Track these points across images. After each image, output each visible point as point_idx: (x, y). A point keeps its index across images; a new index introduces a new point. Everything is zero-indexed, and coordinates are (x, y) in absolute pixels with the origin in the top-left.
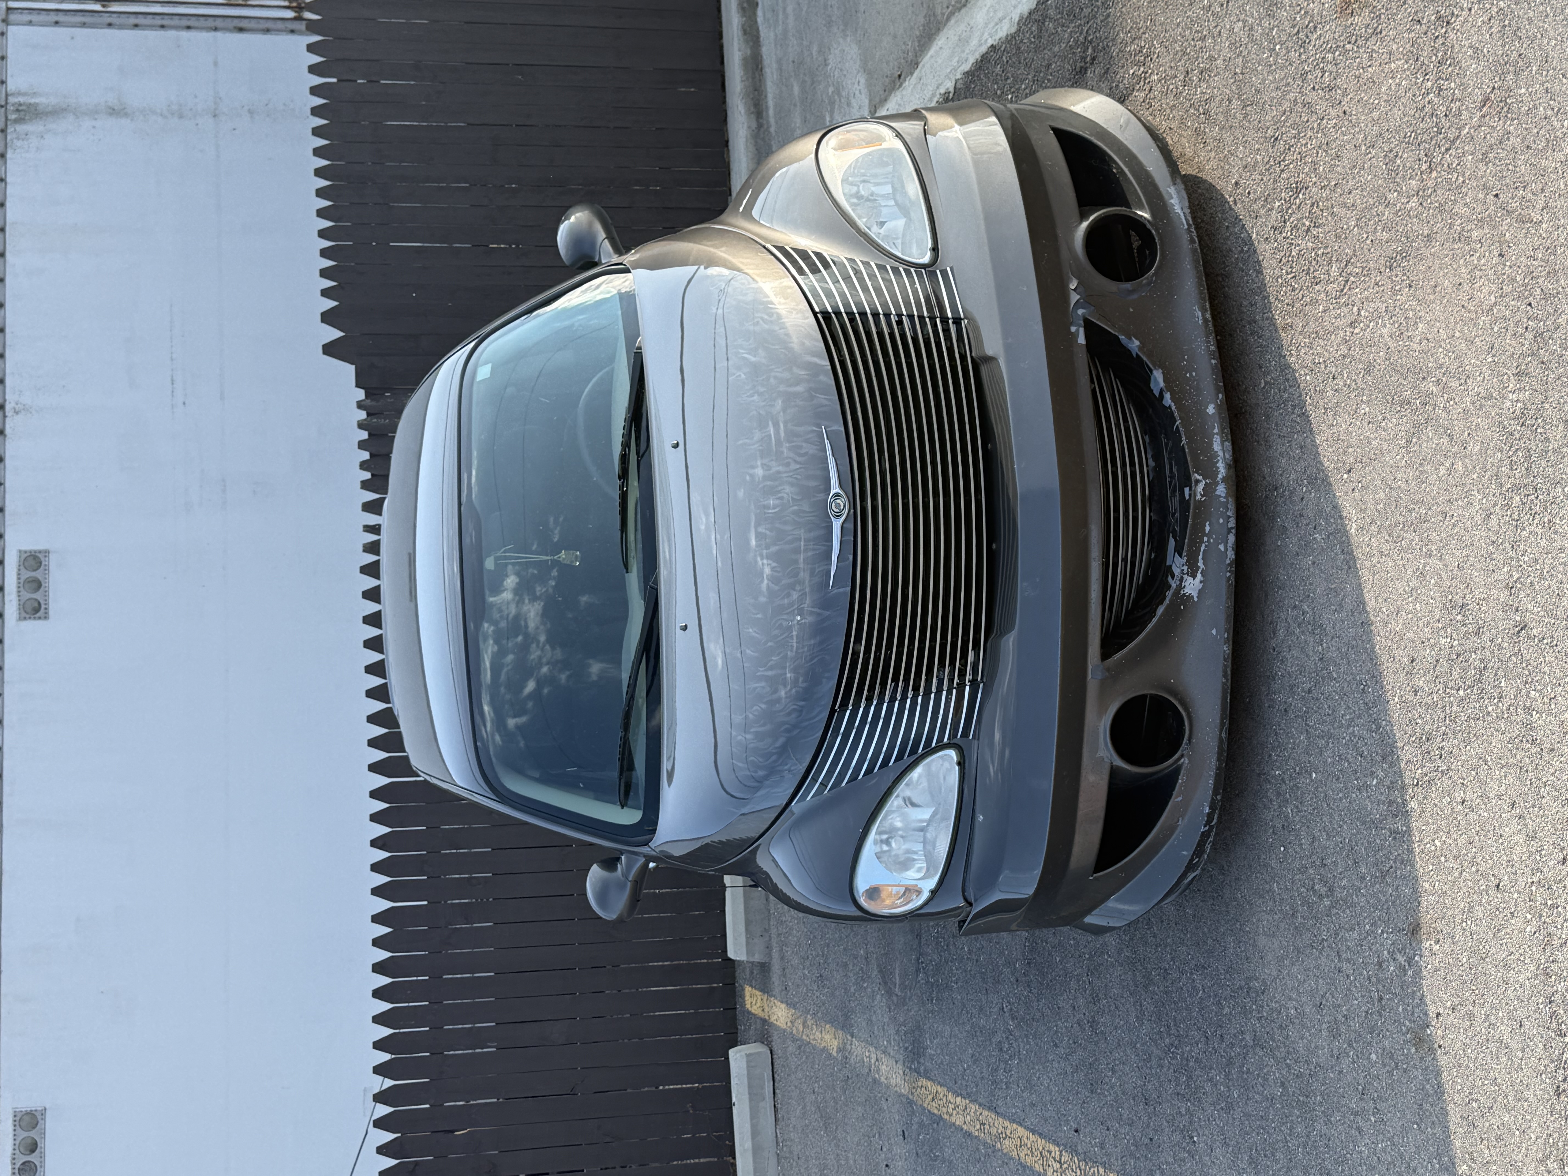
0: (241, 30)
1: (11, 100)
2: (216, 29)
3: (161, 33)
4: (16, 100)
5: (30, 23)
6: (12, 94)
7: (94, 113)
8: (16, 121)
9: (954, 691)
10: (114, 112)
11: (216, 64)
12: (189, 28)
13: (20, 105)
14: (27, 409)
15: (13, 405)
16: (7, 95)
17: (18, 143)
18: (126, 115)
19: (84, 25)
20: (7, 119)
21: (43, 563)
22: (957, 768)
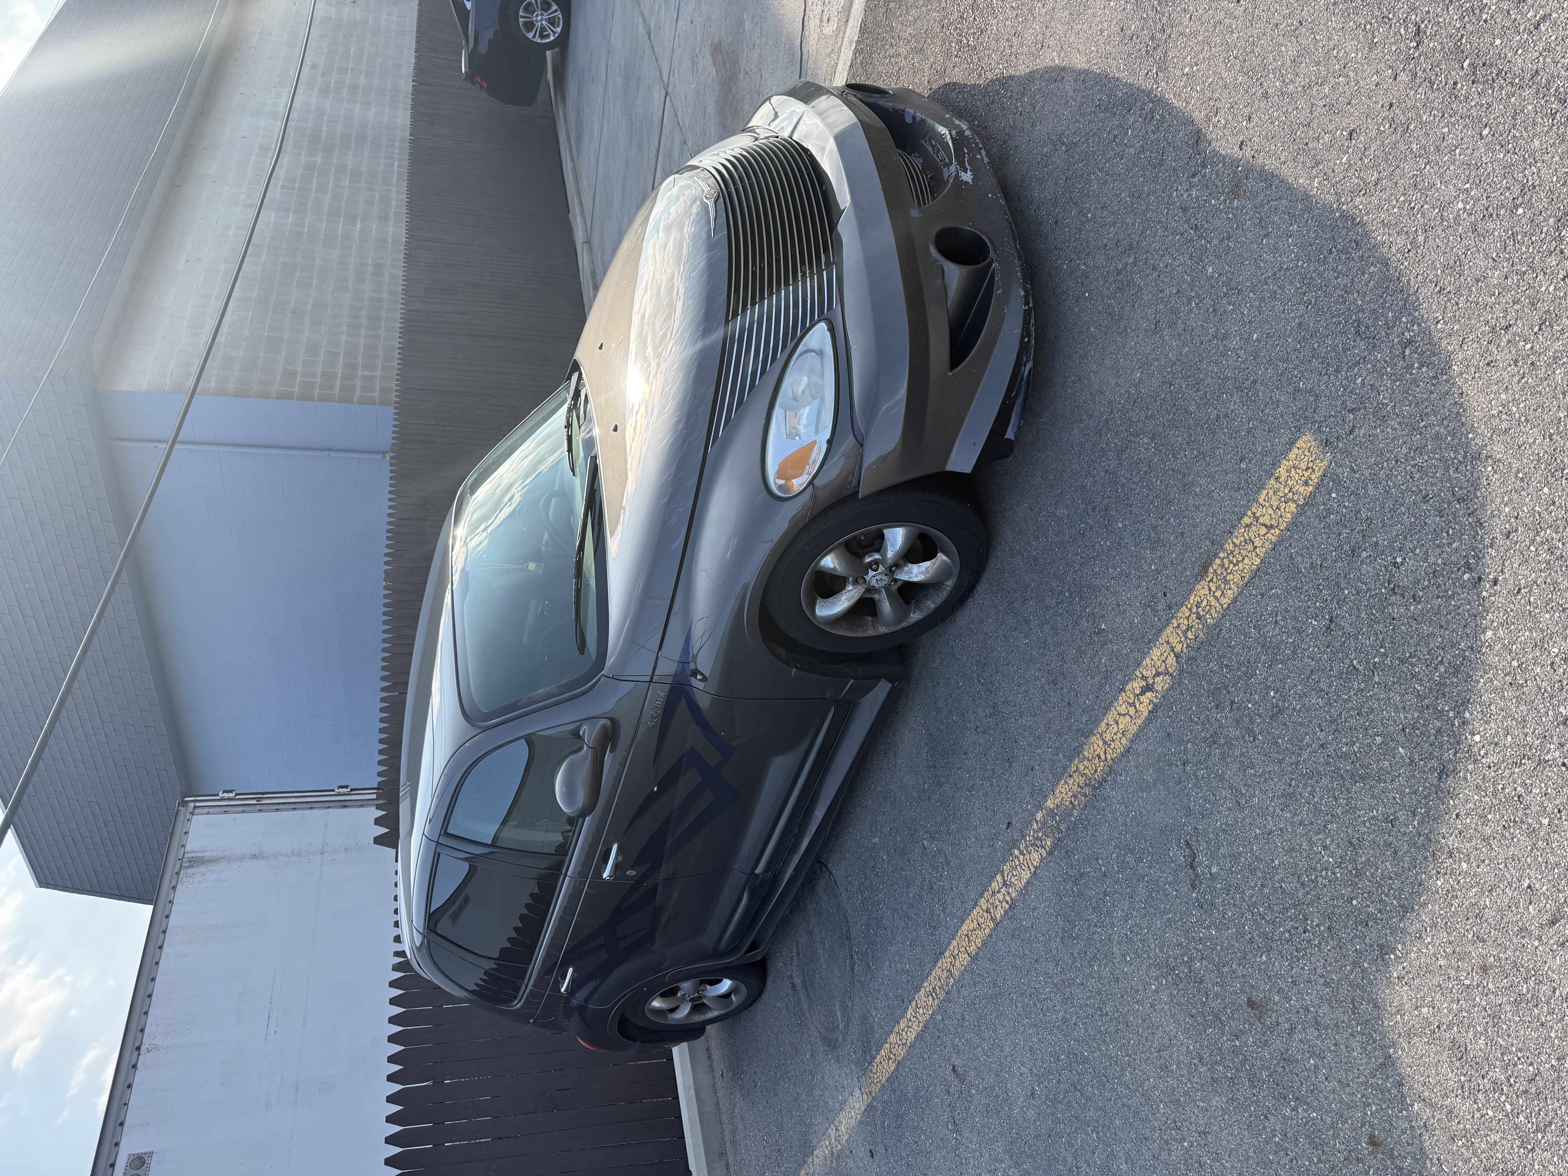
0: (345, 807)
1: (187, 855)
2: (329, 808)
3: (294, 812)
4: (190, 856)
5: (208, 813)
6: (188, 853)
7: (242, 858)
8: (187, 867)
9: (815, 276)
10: (254, 857)
11: (326, 826)
12: (311, 808)
13: (192, 858)
14: (157, 1048)
15: (147, 1046)
16: (184, 853)
17: (186, 880)
18: (263, 858)
19: (243, 812)
20: (181, 866)
21: (146, 1162)
22: (828, 333)
